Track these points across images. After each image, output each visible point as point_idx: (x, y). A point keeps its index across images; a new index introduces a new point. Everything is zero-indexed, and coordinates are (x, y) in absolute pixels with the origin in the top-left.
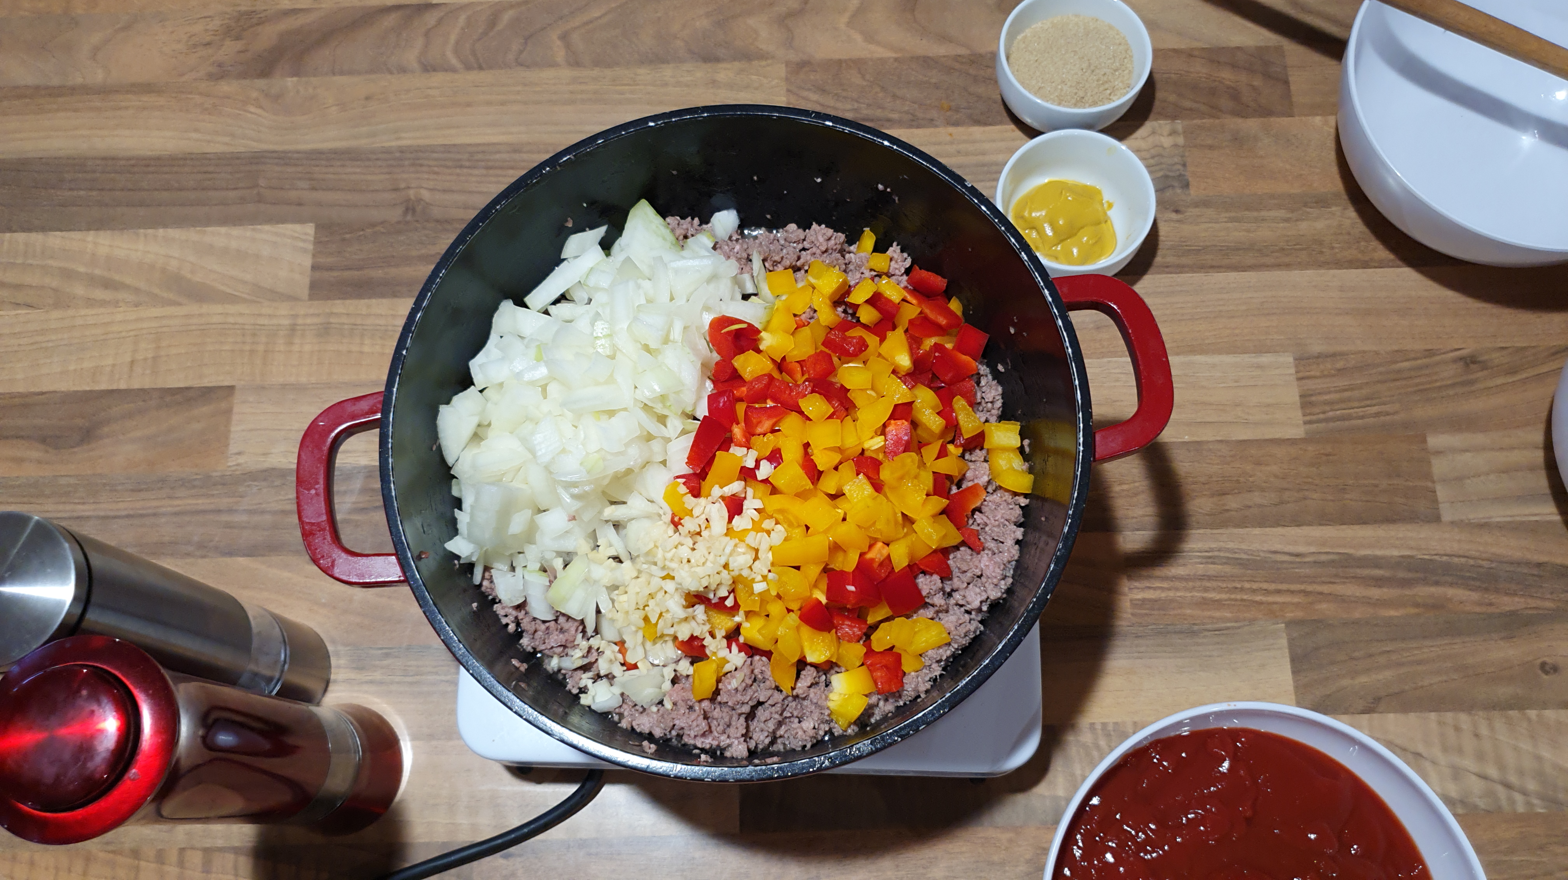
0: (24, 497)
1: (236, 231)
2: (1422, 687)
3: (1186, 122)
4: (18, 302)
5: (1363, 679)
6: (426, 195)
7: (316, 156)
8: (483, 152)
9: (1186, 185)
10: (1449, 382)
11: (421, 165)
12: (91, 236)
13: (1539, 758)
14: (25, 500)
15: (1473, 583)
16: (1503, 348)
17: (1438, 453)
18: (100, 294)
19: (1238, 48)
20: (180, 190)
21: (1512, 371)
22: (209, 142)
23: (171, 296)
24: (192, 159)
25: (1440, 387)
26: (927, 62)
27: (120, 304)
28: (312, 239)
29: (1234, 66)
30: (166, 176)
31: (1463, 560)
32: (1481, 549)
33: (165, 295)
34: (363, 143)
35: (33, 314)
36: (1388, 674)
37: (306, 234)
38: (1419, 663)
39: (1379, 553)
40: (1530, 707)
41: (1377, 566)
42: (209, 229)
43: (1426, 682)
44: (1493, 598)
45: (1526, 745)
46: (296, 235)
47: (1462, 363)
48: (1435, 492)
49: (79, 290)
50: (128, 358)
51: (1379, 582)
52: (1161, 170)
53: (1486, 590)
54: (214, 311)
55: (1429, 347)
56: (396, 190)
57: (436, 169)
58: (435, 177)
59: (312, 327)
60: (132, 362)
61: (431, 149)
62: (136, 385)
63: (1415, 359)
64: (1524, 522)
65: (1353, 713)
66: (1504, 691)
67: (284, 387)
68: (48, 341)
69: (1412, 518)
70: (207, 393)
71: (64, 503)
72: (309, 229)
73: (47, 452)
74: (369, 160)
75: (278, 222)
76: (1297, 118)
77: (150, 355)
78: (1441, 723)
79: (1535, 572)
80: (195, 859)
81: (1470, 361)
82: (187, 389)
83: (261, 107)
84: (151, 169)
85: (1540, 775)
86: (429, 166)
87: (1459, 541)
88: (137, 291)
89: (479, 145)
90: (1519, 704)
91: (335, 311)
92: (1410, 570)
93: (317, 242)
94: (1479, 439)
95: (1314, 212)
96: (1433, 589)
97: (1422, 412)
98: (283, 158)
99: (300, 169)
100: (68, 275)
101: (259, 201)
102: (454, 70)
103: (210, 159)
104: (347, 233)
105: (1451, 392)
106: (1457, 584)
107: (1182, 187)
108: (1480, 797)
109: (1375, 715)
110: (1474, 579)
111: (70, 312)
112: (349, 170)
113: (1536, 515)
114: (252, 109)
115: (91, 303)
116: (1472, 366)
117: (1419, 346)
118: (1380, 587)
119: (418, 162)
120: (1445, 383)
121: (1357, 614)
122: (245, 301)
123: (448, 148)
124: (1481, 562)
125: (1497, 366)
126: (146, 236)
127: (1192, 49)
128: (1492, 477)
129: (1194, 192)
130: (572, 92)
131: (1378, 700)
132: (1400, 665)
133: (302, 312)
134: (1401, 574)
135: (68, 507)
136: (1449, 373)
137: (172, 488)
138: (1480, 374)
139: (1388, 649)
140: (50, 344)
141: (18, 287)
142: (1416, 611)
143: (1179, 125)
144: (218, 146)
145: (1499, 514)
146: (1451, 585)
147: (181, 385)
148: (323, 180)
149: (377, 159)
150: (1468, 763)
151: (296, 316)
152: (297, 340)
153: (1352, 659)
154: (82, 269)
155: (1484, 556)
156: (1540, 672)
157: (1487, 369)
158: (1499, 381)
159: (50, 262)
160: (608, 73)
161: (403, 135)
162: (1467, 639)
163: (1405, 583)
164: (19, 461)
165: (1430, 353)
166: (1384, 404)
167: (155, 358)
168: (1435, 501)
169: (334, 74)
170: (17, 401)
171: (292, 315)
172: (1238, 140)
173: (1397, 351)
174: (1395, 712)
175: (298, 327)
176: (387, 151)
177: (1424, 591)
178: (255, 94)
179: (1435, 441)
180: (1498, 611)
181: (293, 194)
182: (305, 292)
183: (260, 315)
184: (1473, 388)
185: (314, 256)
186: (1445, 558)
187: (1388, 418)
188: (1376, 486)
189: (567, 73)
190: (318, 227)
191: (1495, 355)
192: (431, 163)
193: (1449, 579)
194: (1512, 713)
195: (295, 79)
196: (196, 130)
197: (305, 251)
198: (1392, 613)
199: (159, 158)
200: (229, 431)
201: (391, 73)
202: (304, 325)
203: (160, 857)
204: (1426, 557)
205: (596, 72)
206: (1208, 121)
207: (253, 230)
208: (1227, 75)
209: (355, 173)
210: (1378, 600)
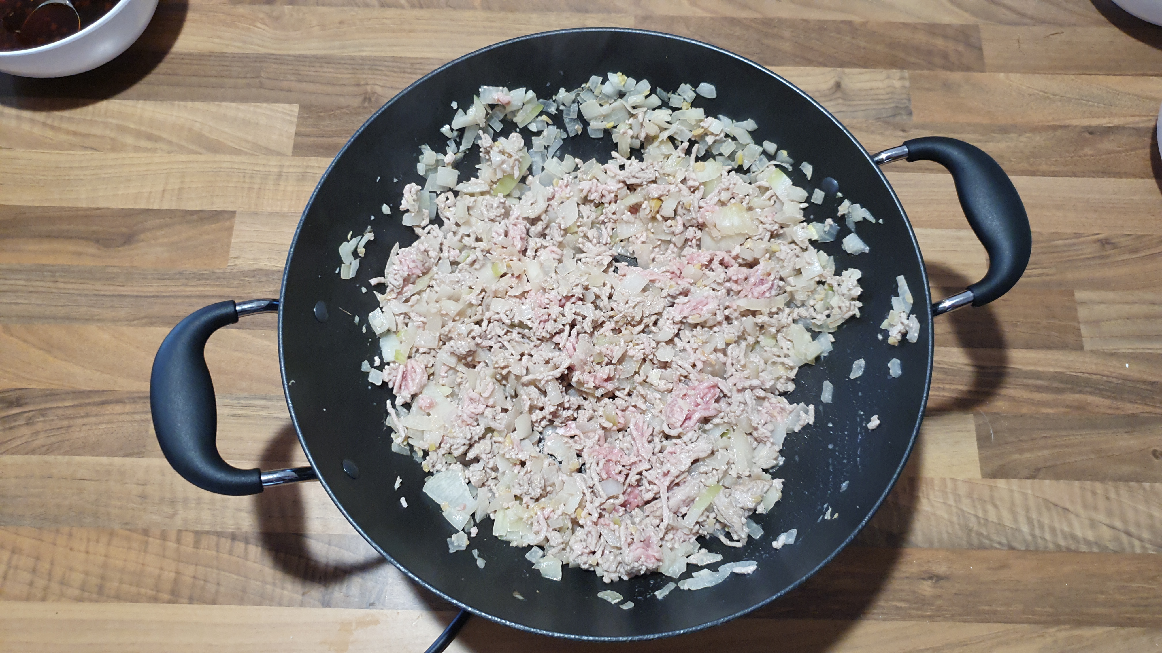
0: (81, 279)
1: (243, 106)
2: (1069, 462)
3: (910, 72)
4: (86, 145)
5: (1027, 455)
6: (378, 90)
7: (301, 59)
8: (421, 63)
9: (910, 114)
10: (1090, 256)
11: (377, 70)
12: (140, 104)
13: (1151, 516)
14: (82, 281)
15: (1105, 393)
16: (1129, 235)
17: (1083, 303)
18: (144, 143)
19: (947, 25)
20: (205, 76)
21: (1135, 251)
22: (228, 45)
23: (194, 147)
24: (215, 56)
25: (1084, 259)
26: (733, 21)
27: (158, 151)
28: (297, 115)
29: (945, 37)
30: (196, 67)
31: (1099, 377)
32: (1111, 370)
33: (190, 147)
34: (336, 52)
35: (96, 155)
36: (1046, 453)
37: (292, 111)
38: (1068, 446)
39: (1040, 369)
40: (1146, 481)
41: (1039, 378)
42: (224, 104)
43: (1072, 459)
44: (1120, 404)
45: (1141, 507)
46: (285, 111)
47: (1099, 244)
48: (1080, 329)
49: (129, 140)
50: (161, 188)
51: (1039, 389)
52: (893, 102)
53: (1115, 398)
54: (225, 160)
55: (1076, 231)
56: (358, 85)
57: (387, 73)
58: (385, 78)
59: (294, 175)
60: (164, 191)
61: (384, 59)
62: (166, 206)
63: (1067, 239)
64: (1141, 353)
65: (1021, 478)
66: (1127, 469)
67: (271, 214)
68: (105, 174)
69: (1064, 346)
70: (216, 216)
71: (109, 285)
72: (295, 108)
73: (99, 249)
74: (339, 64)
75: (273, 102)
76: (987, 74)
77: (177, 187)
78: (1082, 489)
79: (1149, 388)
80: (189, 538)
81: (1105, 243)
82: (201, 211)
83: (265, 24)
84: (186, 61)
85: (1151, 528)
86: (381, 70)
87: (1096, 364)
88: (170, 143)
89: (417, 58)
90: (1138, 479)
91: (310, 164)
92: (1062, 382)
93: (300, 117)
94: (1110, 295)
95: (999, 136)
96: (1077, 396)
97: (1070, 276)
98: (279, 59)
99: (290, 67)
100: (122, 129)
101: (261, 87)
102: (402, 7)
103: (227, 57)
104: (321, 112)
105: (1092, 263)
106: (1094, 393)
107: (908, 115)
108: (1110, 541)
109: (1036, 481)
110: (1106, 390)
111: (123, 155)
112: (325, 70)
113: (1150, 349)
114: (259, 25)
115: (137, 149)
116: (1106, 246)
117: (1069, 230)
118: (1040, 392)
119: (375, 67)
120: (1087, 256)
121: (1024, 410)
122: (246, 154)
123: (395, 59)
124: (1111, 379)
125: (1124, 247)
126: (179, 106)
127: (916, 24)
128: (1120, 321)
129: (915, 119)
130: (484, 27)
131: (1038, 470)
132: (1055, 446)
133: (287, 164)
134: (1055, 385)
135: (112, 288)
136: (1091, 250)
137: (187, 279)
138: (1113, 251)
139: (1045, 435)
140: (107, 176)
141: (87, 136)
142: (1066, 410)
143: (906, 73)
144: (234, 48)
145: (1124, 347)
146: (1090, 393)
147: (197, 209)
148: (307, 75)
149: (345, 64)
150: (1101, 517)
151: (282, 166)
152: (282, 183)
153: (1021, 441)
154: (132, 126)
155: (1114, 375)
156: (1152, 456)
157: (1117, 248)
158: (1126, 257)
159: (110, 120)
160: (510, 16)
161: (366, 49)
162: (1101, 431)
163: (1058, 391)
164: (80, 254)
165: (1077, 235)
166: (1045, 268)
167: (180, 189)
168: (1080, 335)
169: (318, 5)
170: (80, 213)
171: (280, 165)
172: (947, 86)
173: (1054, 233)
174: (1050, 479)
175: (283, 174)
176: (353, 59)
177: (1071, 397)
178: (261, 15)
179: (1080, 295)
180: (1122, 413)
181: (285, 84)
182: (289, 151)
183: (257, 164)
184: (1107, 261)
185: (297, 126)
186: (1086, 375)
187: (1048, 278)
188: (1039, 323)
189: (481, 14)
190: (303, 107)
191: (1122, 239)
192: (384, 69)
193: (1088, 389)
194: (1133, 484)
195: (290, 7)
196: (219, 37)
197: (291, 122)
198: (1050, 411)
199: (191, 54)
200: (230, 242)
201: (358, 7)
202: (288, 173)
203: (164, 536)
204: (1074, 374)
205: (502, 14)
206: (925, 72)
207: (255, 106)
208: (940, 43)
209: (329, 72)
210: (1039, 401)
